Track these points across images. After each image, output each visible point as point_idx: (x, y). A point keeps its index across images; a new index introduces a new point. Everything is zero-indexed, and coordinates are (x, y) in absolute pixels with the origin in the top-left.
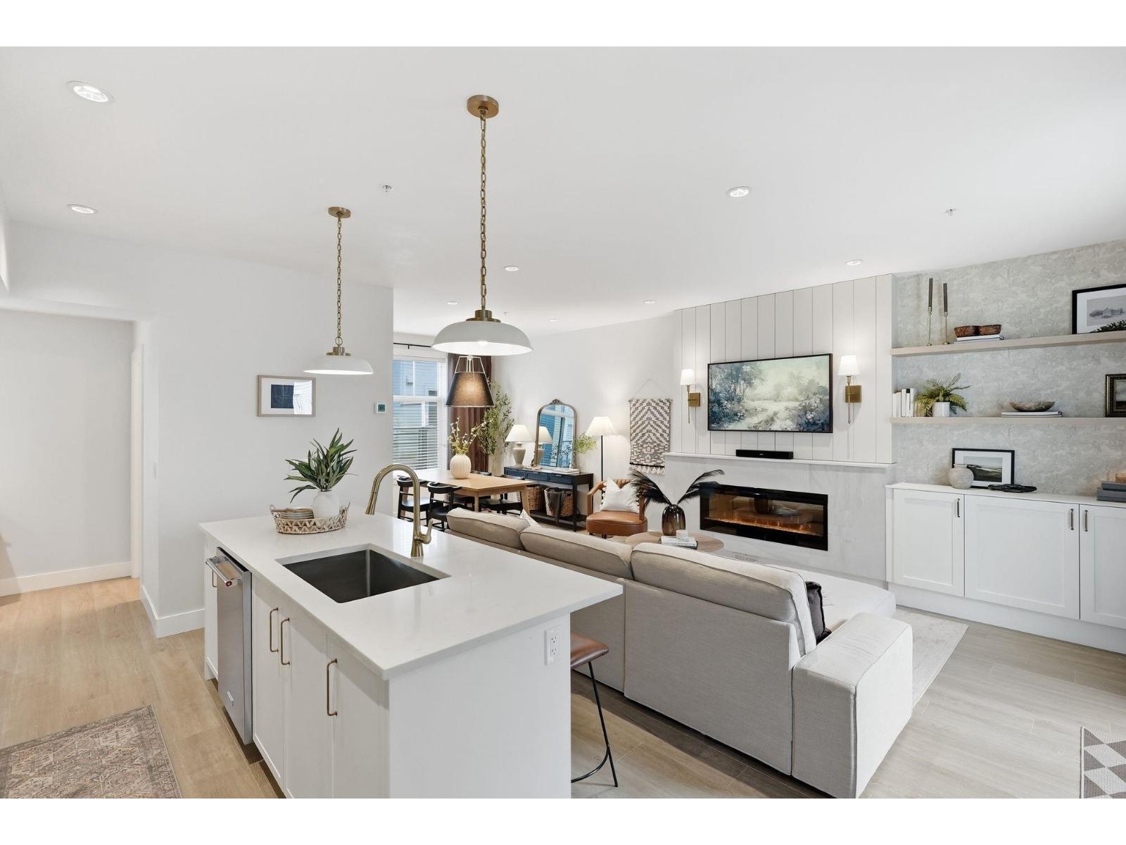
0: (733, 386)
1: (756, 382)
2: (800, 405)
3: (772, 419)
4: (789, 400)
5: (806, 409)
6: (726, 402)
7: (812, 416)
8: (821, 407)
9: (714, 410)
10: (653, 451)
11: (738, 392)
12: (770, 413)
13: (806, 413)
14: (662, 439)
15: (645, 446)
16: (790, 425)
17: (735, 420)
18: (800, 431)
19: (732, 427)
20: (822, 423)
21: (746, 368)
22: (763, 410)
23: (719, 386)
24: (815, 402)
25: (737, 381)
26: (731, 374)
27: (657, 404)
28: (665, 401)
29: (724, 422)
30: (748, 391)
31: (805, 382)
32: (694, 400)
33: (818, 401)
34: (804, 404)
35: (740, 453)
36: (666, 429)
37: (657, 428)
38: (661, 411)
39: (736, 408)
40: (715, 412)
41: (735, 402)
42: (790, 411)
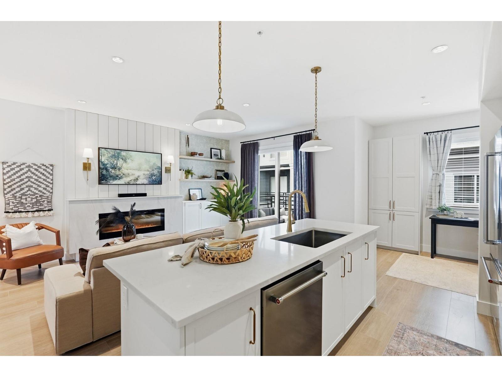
0: (115, 162)
1: (128, 161)
2: (150, 173)
3: (137, 179)
4: (145, 171)
5: (152, 175)
6: (111, 169)
7: (155, 178)
8: (158, 175)
9: (103, 173)
10: (34, 200)
11: (118, 165)
12: (136, 176)
13: (152, 177)
14: (45, 192)
15: (23, 197)
16: (146, 182)
17: (117, 179)
18: (150, 184)
19: (115, 182)
20: (158, 181)
21: (123, 153)
22: (133, 175)
23: (106, 161)
24: (156, 172)
25: (118, 159)
26: (114, 155)
27: (39, 167)
28: (49, 166)
29: (110, 180)
30: (124, 165)
31: (152, 164)
32: (87, 167)
33: (157, 172)
34: (151, 173)
35: (121, 195)
36: (49, 184)
37: (39, 184)
38: (44, 172)
39: (118, 172)
40: (104, 175)
41: (117, 169)
42: (145, 175)
